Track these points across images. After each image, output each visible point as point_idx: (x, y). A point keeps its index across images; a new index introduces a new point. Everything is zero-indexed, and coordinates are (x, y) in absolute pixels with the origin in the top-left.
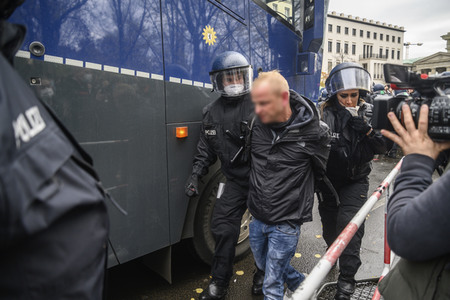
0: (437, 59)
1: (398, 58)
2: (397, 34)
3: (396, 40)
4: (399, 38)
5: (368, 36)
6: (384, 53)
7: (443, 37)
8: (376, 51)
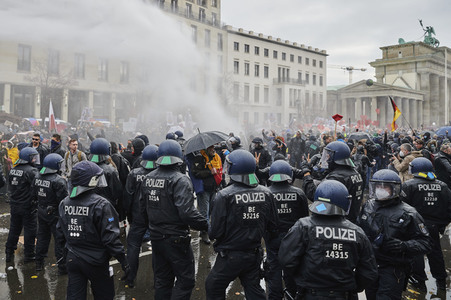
0: (361, 87)
1: (321, 84)
2: (318, 58)
3: (318, 64)
4: (321, 63)
5: (284, 58)
6: (304, 78)
7: (371, 64)
8: (294, 75)
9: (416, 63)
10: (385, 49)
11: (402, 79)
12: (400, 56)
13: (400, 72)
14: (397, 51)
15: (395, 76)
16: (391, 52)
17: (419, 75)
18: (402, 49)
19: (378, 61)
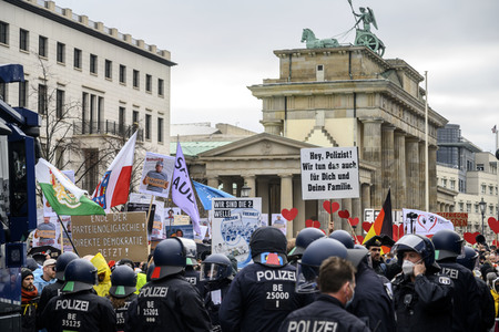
3: (155, 86)
4: (161, 84)
5: (94, 68)
7: (253, 89)
9: (355, 95)
10: (287, 55)
11: (325, 131)
12: (320, 76)
13: (321, 114)
14: (312, 63)
15: (310, 123)
16: (300, 63)
17: (361, 124)
18: (324, 60)
19: (268, 84)
